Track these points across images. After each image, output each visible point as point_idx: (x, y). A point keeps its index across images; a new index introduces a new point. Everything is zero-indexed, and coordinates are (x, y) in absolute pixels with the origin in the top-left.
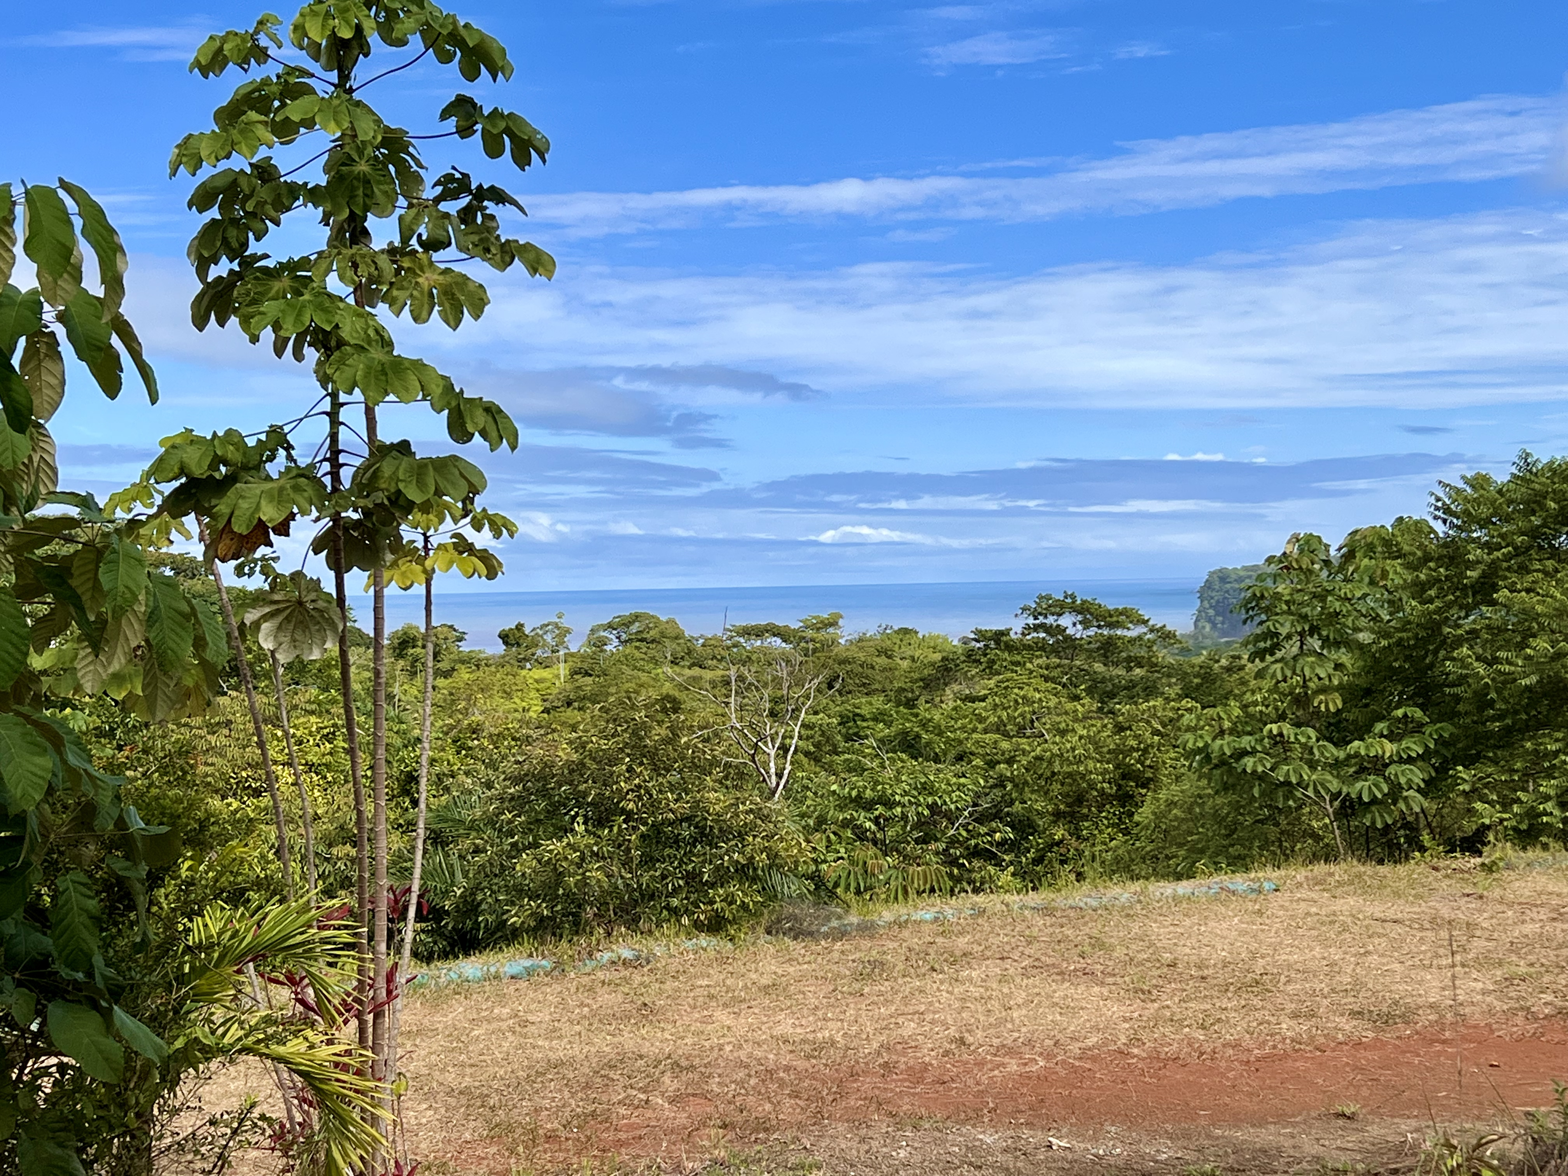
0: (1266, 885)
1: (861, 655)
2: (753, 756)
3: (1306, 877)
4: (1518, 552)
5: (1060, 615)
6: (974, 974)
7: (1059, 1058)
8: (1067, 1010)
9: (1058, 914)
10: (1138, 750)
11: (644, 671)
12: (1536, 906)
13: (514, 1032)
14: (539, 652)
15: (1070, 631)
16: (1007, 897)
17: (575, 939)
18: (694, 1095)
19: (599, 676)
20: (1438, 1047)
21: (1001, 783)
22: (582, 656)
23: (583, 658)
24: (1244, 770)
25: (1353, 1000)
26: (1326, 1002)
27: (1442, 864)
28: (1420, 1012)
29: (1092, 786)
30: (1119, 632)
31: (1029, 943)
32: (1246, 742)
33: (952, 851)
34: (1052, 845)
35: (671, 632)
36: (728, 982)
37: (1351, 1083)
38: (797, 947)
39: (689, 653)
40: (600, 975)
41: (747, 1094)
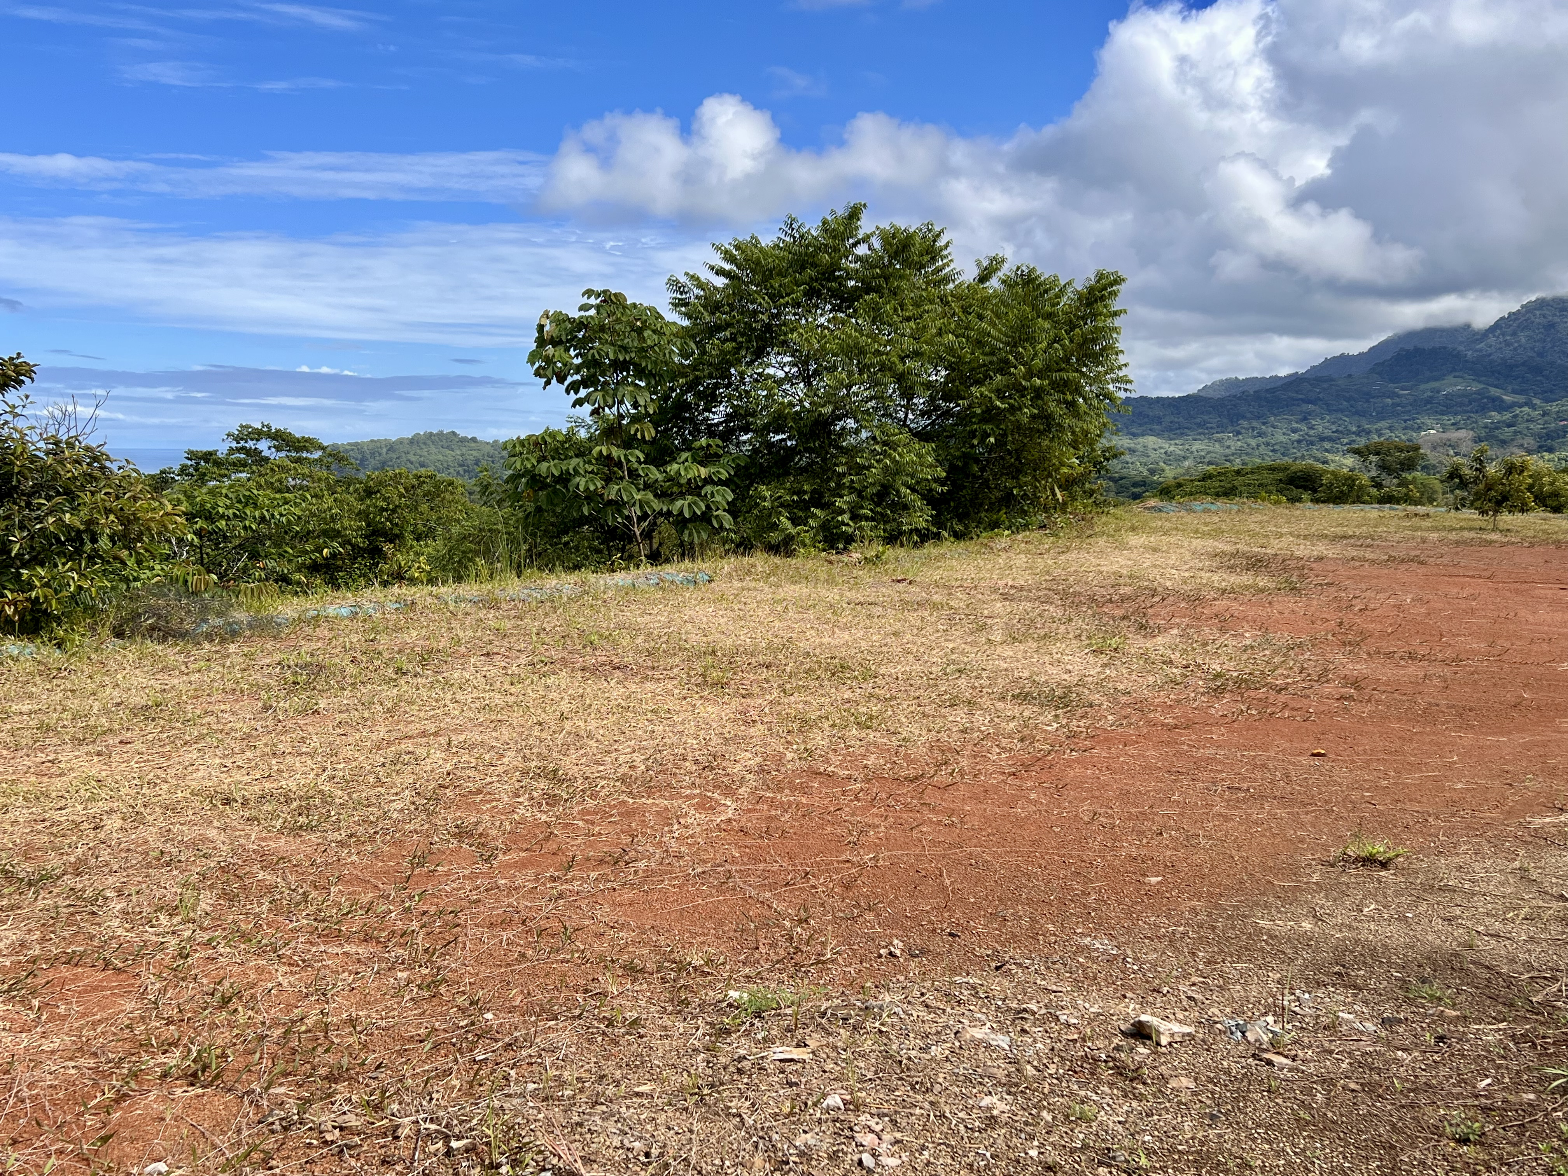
0: (700, 576)
5: (258, 440)
10: (386, 510)
15: (266, 453)
30: (304, 455)
32: (574, 463)
36: (71, 705)
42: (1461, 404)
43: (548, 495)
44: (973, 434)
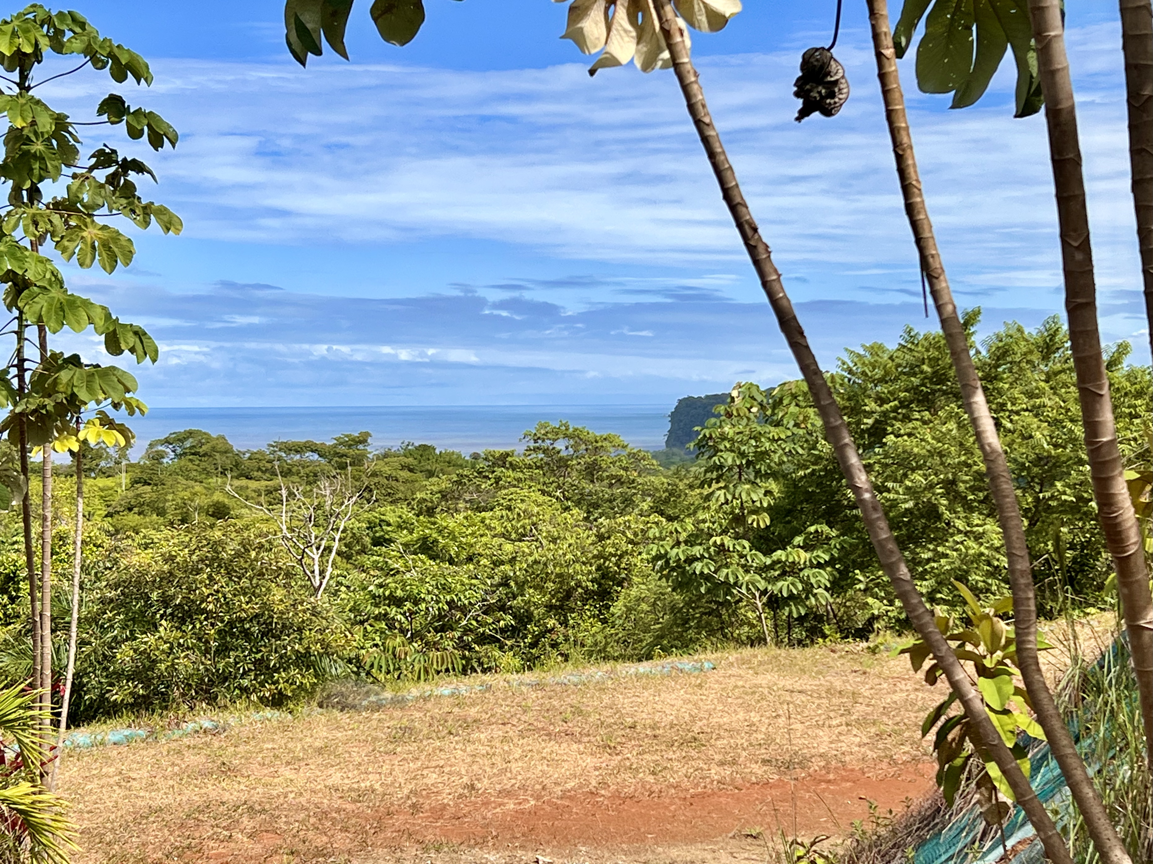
0: (706, 665)
1: (387, 469)
2: (301, 560)
3: (737, 659)
4: (903, 404)
5: (555, 440)
6: (482, 736)
7: (545, 798)
8: (553, 762)
9: (548, 689)
10: (615, 555)
11: (196, 481)
12: (904, 679)
13: (120, 786)
14: (103, 464)
16: (508, 676)
17: (165, 713)
18: (266, 831)
19: (156, 485)
20: (824, 786)
21: (505, 583)
22: (141, 467)
23: (143, 469)
24: (695, 572)
25: (764, 751)
26: (744, 754)
27: (839, 647)
28: (813, 760)
29: (579, 585)
31: (525, 712)
32: (697, 550)
33: (465, 638)
34: (546, 632)
35: (220, 447)
36: (289, 745)
37: (758, 813)
38: (343, 718)
39: (237, 465)
40: (186, 741)
41: (308, 830)
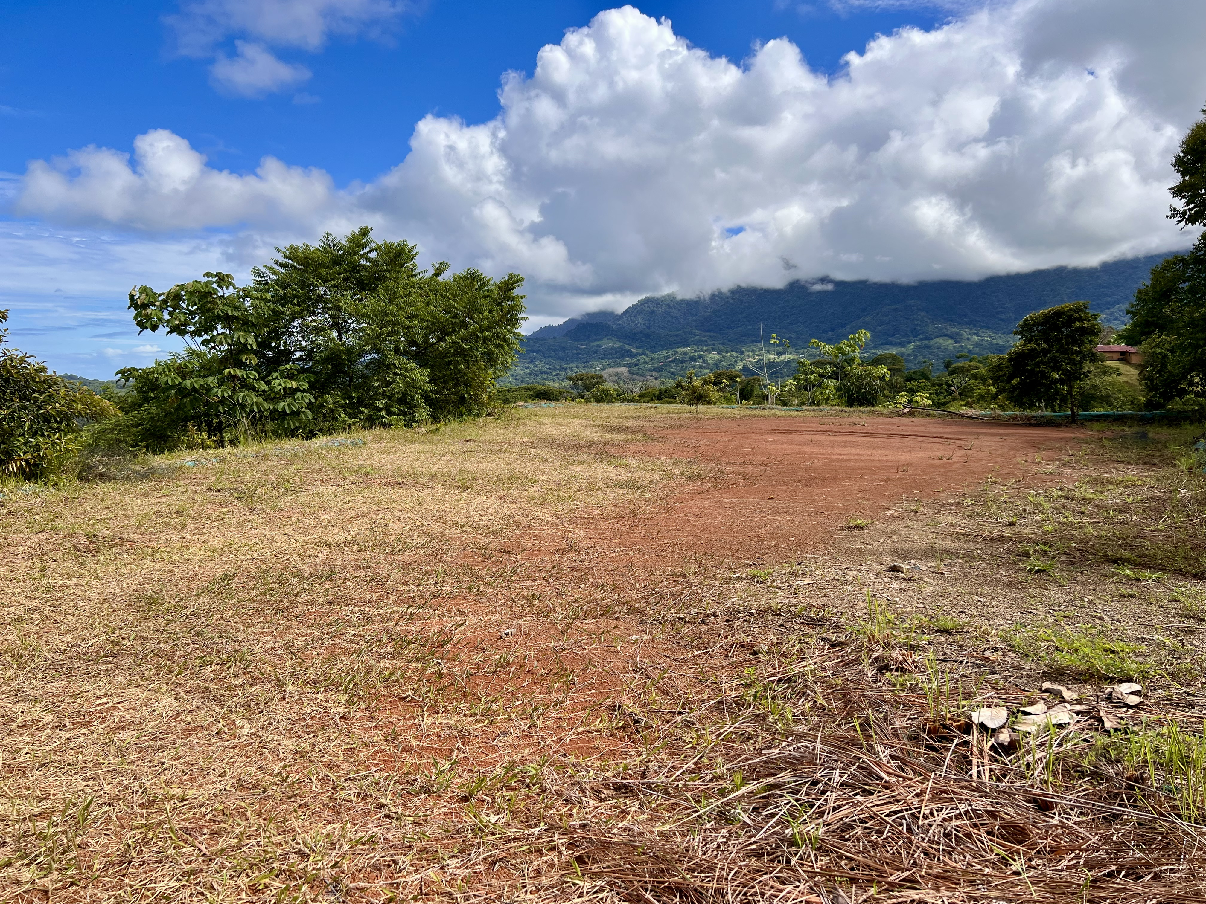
42: (612, 354)
43: (191, 400)
44: (449, 363)
